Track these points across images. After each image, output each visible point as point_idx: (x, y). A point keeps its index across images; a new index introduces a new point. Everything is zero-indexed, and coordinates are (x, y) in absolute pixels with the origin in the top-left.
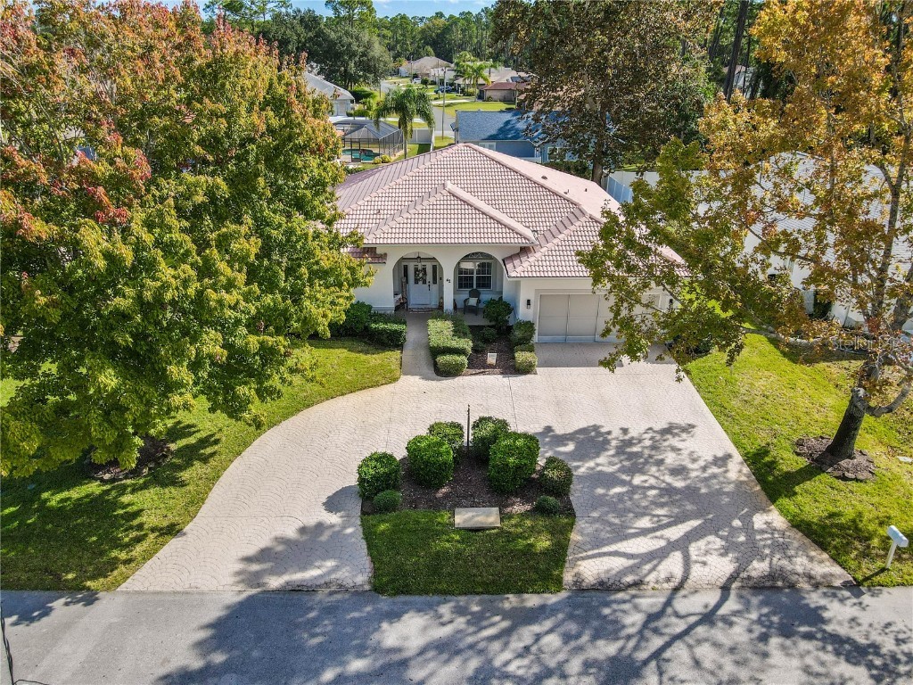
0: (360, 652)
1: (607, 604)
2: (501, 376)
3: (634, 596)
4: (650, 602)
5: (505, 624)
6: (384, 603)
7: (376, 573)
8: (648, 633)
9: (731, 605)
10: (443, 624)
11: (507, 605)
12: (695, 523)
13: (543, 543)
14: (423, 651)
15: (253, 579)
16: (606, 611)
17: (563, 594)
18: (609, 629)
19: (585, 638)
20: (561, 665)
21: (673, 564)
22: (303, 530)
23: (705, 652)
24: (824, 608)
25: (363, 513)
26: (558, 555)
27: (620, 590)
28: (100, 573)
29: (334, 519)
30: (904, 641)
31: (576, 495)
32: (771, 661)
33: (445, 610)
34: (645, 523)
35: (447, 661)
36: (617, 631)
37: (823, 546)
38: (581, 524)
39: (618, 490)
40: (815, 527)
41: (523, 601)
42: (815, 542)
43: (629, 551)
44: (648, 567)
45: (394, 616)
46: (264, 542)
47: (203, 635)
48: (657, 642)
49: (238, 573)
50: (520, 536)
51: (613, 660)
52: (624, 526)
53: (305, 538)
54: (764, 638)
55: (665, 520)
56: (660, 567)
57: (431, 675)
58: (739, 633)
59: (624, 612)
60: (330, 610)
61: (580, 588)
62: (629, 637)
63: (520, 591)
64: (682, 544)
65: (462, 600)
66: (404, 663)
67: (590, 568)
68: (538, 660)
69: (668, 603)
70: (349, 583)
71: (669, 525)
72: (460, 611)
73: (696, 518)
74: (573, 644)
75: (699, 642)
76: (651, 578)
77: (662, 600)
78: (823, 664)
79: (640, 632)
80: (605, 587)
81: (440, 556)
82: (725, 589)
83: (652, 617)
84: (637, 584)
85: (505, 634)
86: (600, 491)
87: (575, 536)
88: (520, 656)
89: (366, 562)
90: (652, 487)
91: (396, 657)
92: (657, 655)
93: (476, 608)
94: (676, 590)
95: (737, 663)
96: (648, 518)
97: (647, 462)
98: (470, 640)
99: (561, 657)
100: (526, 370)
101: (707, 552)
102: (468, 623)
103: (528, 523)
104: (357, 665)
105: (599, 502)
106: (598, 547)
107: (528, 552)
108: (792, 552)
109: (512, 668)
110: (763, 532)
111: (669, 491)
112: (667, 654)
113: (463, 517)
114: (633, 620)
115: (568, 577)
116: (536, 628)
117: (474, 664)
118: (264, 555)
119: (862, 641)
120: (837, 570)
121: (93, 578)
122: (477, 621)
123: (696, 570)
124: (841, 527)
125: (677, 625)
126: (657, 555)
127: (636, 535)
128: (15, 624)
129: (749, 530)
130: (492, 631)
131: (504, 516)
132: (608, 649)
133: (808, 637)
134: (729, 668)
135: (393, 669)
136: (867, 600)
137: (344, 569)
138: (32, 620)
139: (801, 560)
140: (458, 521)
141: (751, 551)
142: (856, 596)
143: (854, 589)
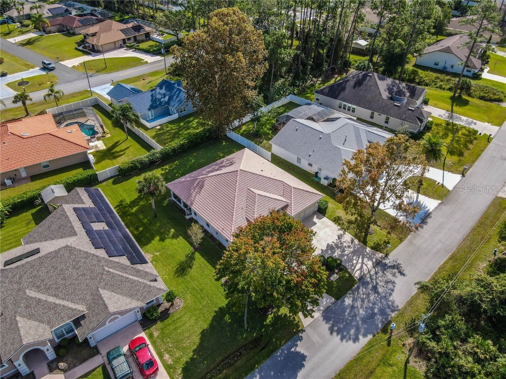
0: (346, 308)
1: (364, 280)
3: (366, 276)
4: (368, 276)
6: (339, 301)
7: (334, 297)
9: (377, 269)
10: (350, 298)
11: (354, 289)
13: (347, 275)
14: (353, 302)
15: (319, 310)
17: (358, 282)
18: (368, 283)
19: (367, 286)
20: (369, 292)
21: (365, 267)
23: (380, 278)
26: (351, 276)
27: (363, 276)
28: (299, 327)
31: (342, 263)
32: (387, 275)
33: (348, 295)
34: (355, 262)
35: (357, 302)
37: (378, 251)
38: (348, 268)
39: (345, 257)
40: (374, 247)
41: (355, 287)
42: (376, 250)
43: (358, 269)
44: (362, 270)
45: (344, 301)
47: (325, 321)
48: (374, 281)
50: (343, 276)
51: (373, 287)
52: (353, 264)
54: (383, 272)
56: (364, 269)
57: (357, 305)
58: (381, 273)
59: (367, 279)
61: (359, 280)
62: (371, 283)
63: (353, 286)
64: (363, 263)
65: (349, 292)
66: (353, 305)
67: (357, 275)
68: (366, 294)
69: (370, 275)
70: (331, 301)
71: (358, 260)
72: (350, 294)
73: (360, 256)
74: (366, 288)
75: (378, 278)
76: (365, 271)
78: (392, 271)
79: (371, 281)
80: (361, 277)
81: (337, 288)
82: (374, 267)
83: (371, 277)
85: (358, 293)
86: (343, 259)
87: (350, 271)
88: (363, 295)
89: (330, 297)
90: (349, 253)
91: (351, 306)
92: (377, 283)
93: (351, 292)
94: (369, 271)
96: (354, 260)
97: (344, 248)
98: (356, 297)
99: (367, 291)
101: (366, 262)
103: (341, 273)
104: (348, 310)
105: (346, 261)
106: (354, 270)
107: (347, 278)
108: (375, 254)
109: (364, 297)
111: (352, 252)
113: (333, 278)
114: (369, 280)
115: (356, 279)
116: (361, 290)
117: (360, 300)
119: (393, 265)
120: (382, 254)
122: (353, 294)
123: (369, 266)
124: (377, 245)
125: (374, 277)
126: (362, 267)
127: (356, 265)
128: (301, 341)
129: (368, 254)
130: (356, 294)
131: (337, 273)
132: (370, 286)
133: (388, 268)
134: (384, 279)
135: (353, 307)
136: (389, 257)
137: (328, 299)
138: (302, 339)
139: (377, 255)
140: (332, 280)
141: (371, 258)
142: (387, 258)
143: (386, 256)
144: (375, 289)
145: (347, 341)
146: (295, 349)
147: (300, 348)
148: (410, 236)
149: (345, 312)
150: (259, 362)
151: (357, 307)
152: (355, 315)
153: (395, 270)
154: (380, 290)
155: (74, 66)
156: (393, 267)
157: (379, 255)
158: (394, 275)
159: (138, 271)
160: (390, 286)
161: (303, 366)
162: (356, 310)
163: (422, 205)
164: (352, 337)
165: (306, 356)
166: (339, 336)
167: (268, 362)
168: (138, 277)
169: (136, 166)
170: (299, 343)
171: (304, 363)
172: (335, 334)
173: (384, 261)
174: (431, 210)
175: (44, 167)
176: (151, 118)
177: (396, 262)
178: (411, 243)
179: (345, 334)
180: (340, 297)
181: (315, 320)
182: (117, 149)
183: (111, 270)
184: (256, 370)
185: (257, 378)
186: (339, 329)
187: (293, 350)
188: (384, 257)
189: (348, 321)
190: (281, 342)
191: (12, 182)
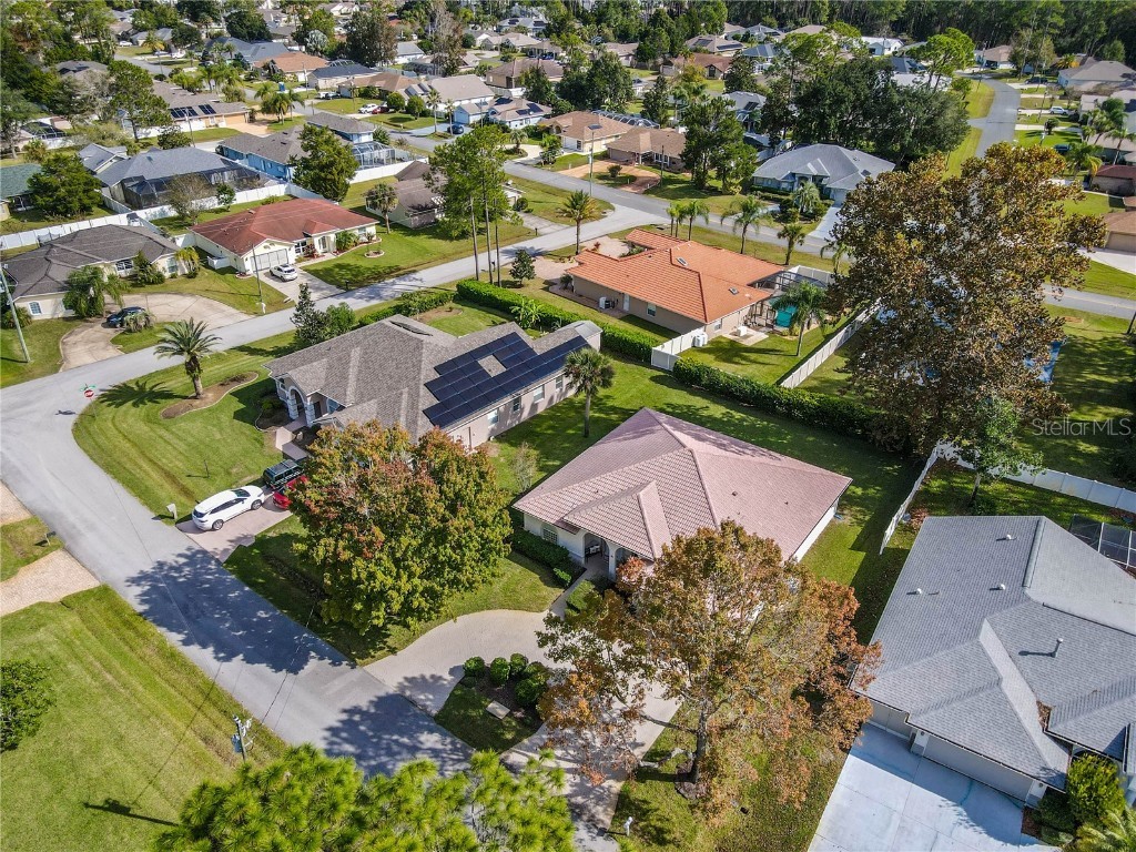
0: (411, 737)
5: (461, 757)
6: (433, 724)
7: (441, 711)
10: (443, 744)
11: (469, 751)
12: (579, 766)
13: (509, 736)
14: (430, 749)
15: (402, 688)
22: (433, 676)
24: (578, 829)
25: (460, 682)
26: (509, 745)
28: (362, 658)
29: (449, 678)
31: (546, 724)
33: (449, 740)
34: (560, 753)
35: (430, 757)
37: (617, 810)
38: (535, 736)
40: (627, 801)
42: (617, 806)
45: (431, 731)
46: (417, 675)
47: (375, 699)
49: (400, 683)
50: (504, 727)
53: (431, 681)
55: (569, 757)
57: (422, 758)
60: (415, 715)
61: (503, 762)
65: (458, 740)
66: (418, 749)
67: (515, 757)
70: (430, 709)
71: (569, 761)
72: (453, 743)
73: (584, 765)
81: (467, 718)
85: (458, 761)
87: (526, 741)
89: (441, 705)
90: (585, 739)
91: (419, 745)
93: (459, 746)
96: (563, 752)
98: (445, 755)
101: (568, 781)
102: (451, 750)
103: (514, 724)
104: (405, 740)
106: (527, 751)
107: (499, 736)
108: (602, 804)
110: (603, 788)
113: (494, 707)
115: (504, 755)
118: (410, 680)
120: (608, 821)
121: (360, 658)
122: (455, 750)
124: (638, 808)
128: (330, 664)
129: (598, 784)
130: (455, 757)
131: (508, 715)
135: (414, 749)
136: (600, 839)
137: (432, 702)
138: (335, 665)
139: (600, 809)
140: (490, 705)
141: (585, 792)
142: (598, 835)
143: (602, 832)
145: (325, 739)
146: (313, 657)
147: (313, 664)
149: (402, 735)
150: (293, 612)
151: (415, 758)
152: (390, 753)
157: (604, 816)
159: (415, 421)
161: (278, 669)
162: (405, 755)
164: (335, 747)
165: (296, 673)
166: (339, 725)
167: (293, 623)
170: (327, 661)
171: (284, 671)
172: (344, 717)
173: (580, 824)
175: (650, 312)
179: (344, 735)
180: (442, 724)
181: (379, 683)
182: (753, 356)
183: (405, 396)
184: (278, 612)
185: (264, 616)
186: (357, 724)
187: (313, 654)
188: (600, 826)
189: (375, 740)
190: (329, 636)
191: (607, 306)
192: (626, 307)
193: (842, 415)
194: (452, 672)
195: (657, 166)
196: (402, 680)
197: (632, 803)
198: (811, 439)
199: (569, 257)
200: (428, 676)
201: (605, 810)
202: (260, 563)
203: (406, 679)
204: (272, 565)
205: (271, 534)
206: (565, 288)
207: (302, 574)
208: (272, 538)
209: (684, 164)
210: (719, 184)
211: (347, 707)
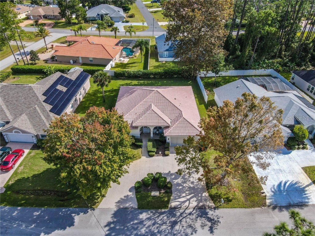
0: (137, 219)
1: (175, 211)
2: (162, 157)
3: (179, 210)
4: (181, 211)
5: (158, 215)
7: (139, 205)
8: (180, 217)
9: (194, 211)
10: (149, 215)
11: (159, 211)
12: (193, 195)
13: (166, 199)
14: (146, 219)
15: (118, 206)
16: (174, 212)
17: (168, 209)
18: (174, 216)
19: (170, 217)
20: (166, 222)
21: (187, 204)
22: (125, 197)
23: (188, 220)
24: (209, 212)
25: (136, 192)
26: (168, 202)
27: (177, 209)
28: (94, 205)
29: (131, 193)
30: (219, 218)
31: (173, 189)
32: (197, 221)
33: (149, 212)
34: (184, 195)
35: (149, 221)
36: (175, 216)
37: (213, 200)
38: (173, 195)
39: (181, 187)
40: (213, 196)
41: (161, 210)
42: (212, 199)
43: (180, 201)
44: (183, 204)
45: (141, 213)
46: (119, 199)
47: (112, 216)
48: (181, 218)
50: (162, 198)
51: (174, 221)
52: (180, 195)
53: (125, 198)
54: (197, 217)
55: (188, 194)
56: (185, 204)
57: (147, 223)
58: (194, 217)
59: (177, 213)
60: (131, 212)
61: (171, 208)
62: (177, 217)
63: (161, 209)
64: (189, 200)
65: (152, 210)
66: (143, 221)
67: (173, 204)
68: (163, 221)
69: (184, 211)
70: (134, 207)
72: (151, 212)
73: (193, 194)
74: (168, 218)
75: (187, 218)
76: (183, 206)
77: (184, 210)
78: (205, 222)
79: (179, 216)
80: (175, 208)
81: (149, 202)
82: (194, 208)
83: (182, 214)
84: (180, 207)
85: (158, 216)
86: (177, 187)
87: (172, 198)
88: (160, 220)
89: (136, 203)
90: (187, 187)
91: (142, 220)
92: (181, 221)
93: (154, 212)
94: (186, 208)
95: (192, 222)
96: (185, 194)
97: (187, 181)
98: (153, 217)
99: (166, 220)
100: (167, 155)
101: (193, 201)
102: (153, 215)
103: (164, 195)
104: (136, 221)
105: (177, 190)
106: (175, 200)
107: (163, 201)
108: (207, 201)
109: (159, 222)
110: (204, 197)
111: (190, 188)
112: (182, 220)
113: (153, 193)
114: (178, 214)
115: (169, 206)
116: (163, 216)
117: (153, 221)
118: (119, 202)
119: (212, 218)
120: (213, 205)
121: (93, 205)
122: (154, 214)
123: (191, 205)
124: (217, 196)
125: (185, 215)
126: (185, 202)
127: (182, 197)
128: (83, 214)
129: (201, 196)
130: (156, 216)
131: (160, 193)
132: (174, 219)
133: (204, 217)
134: (191, 222)
135: (141, 222)
136: (216, 211)
137: (133, 204)
138: (86, 213)
139: (208, 203)
140: (152, 194)
141: (201, 201)
142: (215, 210)
143: (215, 208)
144: (174, 224)
146: (74, 216)
147: (77, 218)
148: (259, 208)
149: (133, 220)
150: (50, 205)
151: (145, 225)
152: (136, 229)
153: (209, 224)
154: (177, 227)
155: (162, 25)
156: (210, 220)
157: (211, 204)
158: (203, 226)
159: (49, 116)
160: (189, 231)
161: (64, 228)
162: (141, 226)
163: (305, 194)
165: (73, 225)
167: (54, 209)
168: (46, 119)
169: (124, 74)
170: (82, 214)
171: (68, 227)
172: (107, 228)
173: (208, 210)
174: (310, 203)
175: (91, 61)
176: (165, 56)
177: (218, 218)
178: (252, 214)
180: (143, 208)
181: (108, 209)
182: (131, 65)
183: (37, 108)
184: (43, 209)
185: (38, 214)
186: (114, 228)
187: (73, 215)
188: (213, 207)
189: (126, 228)
190: (74, 205)
191: (74, 63)
192: (81, 61)
193: (172, 72)
194: (130, 191)
195: (50, 19)
196: (116, 204)
197: (214, 196)
198: (165, 82)
199: (45, 51)
200: (123, 198)
201: (210, 202)
202: (15, 196)
203: (116, 203)
204: (23, 194)
205: (10, 183)
206: (53, 61)
207: (40, 190)
208: (12, 184)
209: (61, 16)
210: (76, 21)
211: (105, 224)
